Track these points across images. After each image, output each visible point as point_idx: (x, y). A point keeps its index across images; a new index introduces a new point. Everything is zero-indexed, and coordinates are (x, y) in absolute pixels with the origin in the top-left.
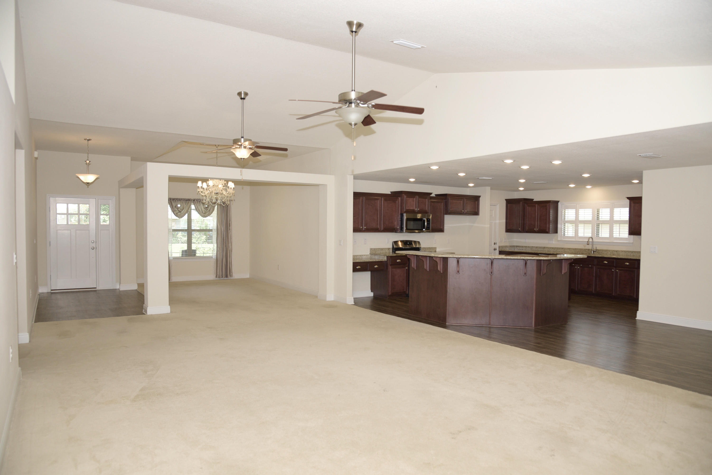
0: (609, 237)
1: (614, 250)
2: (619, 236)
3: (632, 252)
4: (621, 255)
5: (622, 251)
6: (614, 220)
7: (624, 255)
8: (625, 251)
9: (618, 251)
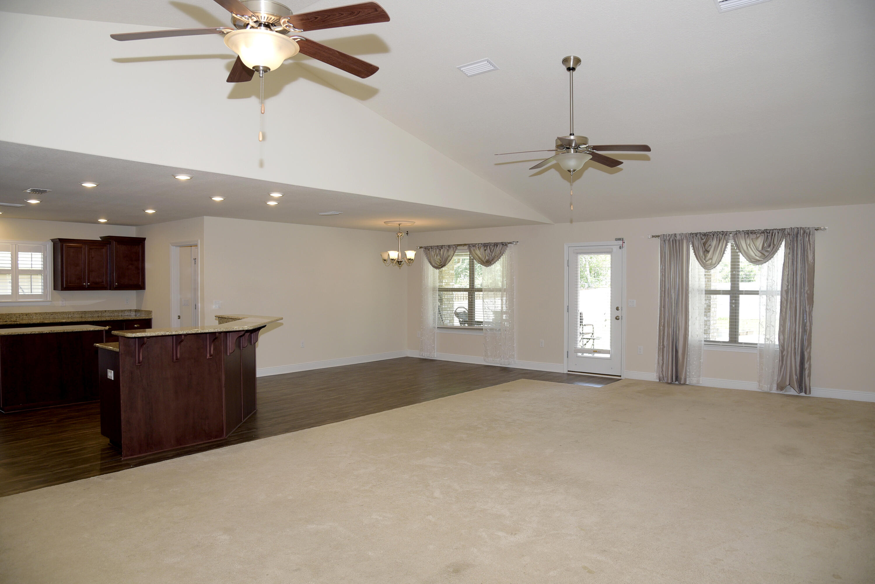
0: (11, 294)
1: (22, 314)
2: (31, 292)
3: (52, 314)
4: (35, 319)
5: (36, 313)
6: (19, 268)
7: (40, 319)
8: (40, 314)
9: (28, 313)
